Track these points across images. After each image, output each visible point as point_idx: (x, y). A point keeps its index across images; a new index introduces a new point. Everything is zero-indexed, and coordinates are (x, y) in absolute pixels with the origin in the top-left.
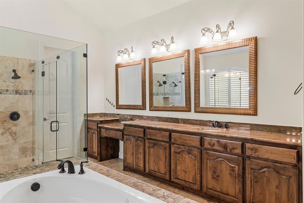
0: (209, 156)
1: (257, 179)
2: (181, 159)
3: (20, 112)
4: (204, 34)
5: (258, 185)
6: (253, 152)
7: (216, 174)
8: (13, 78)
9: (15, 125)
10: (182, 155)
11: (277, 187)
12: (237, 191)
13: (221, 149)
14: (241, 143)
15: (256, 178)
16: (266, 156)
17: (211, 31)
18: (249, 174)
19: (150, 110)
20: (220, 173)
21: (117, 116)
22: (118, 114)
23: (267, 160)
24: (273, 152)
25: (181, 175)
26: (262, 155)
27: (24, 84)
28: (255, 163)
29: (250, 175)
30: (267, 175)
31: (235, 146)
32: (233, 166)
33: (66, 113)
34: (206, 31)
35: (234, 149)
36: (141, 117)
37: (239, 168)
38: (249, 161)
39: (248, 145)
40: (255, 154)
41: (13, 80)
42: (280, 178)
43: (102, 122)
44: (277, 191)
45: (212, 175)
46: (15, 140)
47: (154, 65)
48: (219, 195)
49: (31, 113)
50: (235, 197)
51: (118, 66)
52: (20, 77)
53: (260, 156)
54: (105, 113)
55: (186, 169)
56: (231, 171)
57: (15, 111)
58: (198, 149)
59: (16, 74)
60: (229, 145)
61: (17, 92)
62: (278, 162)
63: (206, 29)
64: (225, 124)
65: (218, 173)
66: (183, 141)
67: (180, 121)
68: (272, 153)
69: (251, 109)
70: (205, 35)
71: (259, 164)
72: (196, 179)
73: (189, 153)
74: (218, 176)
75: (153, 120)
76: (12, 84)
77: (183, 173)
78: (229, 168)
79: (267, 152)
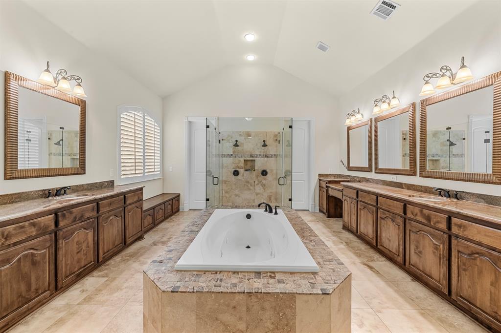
0: (413, 227)
1: (465, 266)
2: (385, 226)
3: (267, 171)
4: (427, 81)
5: (466, 274)
6: (461, 230)
7: (419, 250)
8: (263, 146)
9: (265, 179)
10: (387, 222)
11: (492, 284)
12: (442, 275)
13: (425, 221)
14: (447, 216)
15: (464, 264)
16: (477, 238)
17: (438, 75)
18: (455, 257)
19: (375, 173)
20: (423, 249)
21: (348, 178)
22: (349, 176)
23: (480, 244)
24: (487, 234)
25: (386, 243)
26: (472, 236)
27: (271, 150)
28: (464, 245)
29: (456, 260)
30: (478, 264)
31: (439, 220)
32: (437, 243)
33: (302, 172)
34: (431, 77)
35: (438, 222)
36: (367, 180)
37: (443, 247)
38: (456, 241)
39: (454, 220)
40: (463, 232)
41: (263, 148)
42: (497, 273)
43: (330, 182)
44: (493, 289)
45: (415, 250)
46: (265, 189)
47: (379, 124)
48: (421, 275)
49: (275, 172)
50: (439, 282)
51: (349, 129)
52: (267, 146)
53: (470, 237)
54: (339, 175)
55: (390, 237)
56: (434, 249)
57: (264, 169)
58: (402, 217)
59: (264, 143)
60: (433, 217)
61: (266, 156)
62: (497, 250)
63: (430, 75)
64: (455, 193)
65: (421, 249)
66: (388, 207)
67: (404, 186)
68: (485, 235)
69: (495, 175)
70: (429, 83)
71: (468, 247)
72: (399, 251)
73: (393, 221)
74: (420, 252)
75: (378, 184)
76: (263, 150)
77: (387, 241)
78: (432, 245)
79: (479, 232)
